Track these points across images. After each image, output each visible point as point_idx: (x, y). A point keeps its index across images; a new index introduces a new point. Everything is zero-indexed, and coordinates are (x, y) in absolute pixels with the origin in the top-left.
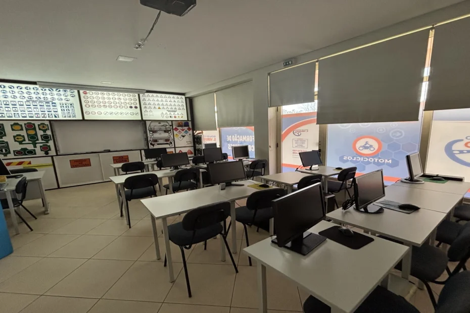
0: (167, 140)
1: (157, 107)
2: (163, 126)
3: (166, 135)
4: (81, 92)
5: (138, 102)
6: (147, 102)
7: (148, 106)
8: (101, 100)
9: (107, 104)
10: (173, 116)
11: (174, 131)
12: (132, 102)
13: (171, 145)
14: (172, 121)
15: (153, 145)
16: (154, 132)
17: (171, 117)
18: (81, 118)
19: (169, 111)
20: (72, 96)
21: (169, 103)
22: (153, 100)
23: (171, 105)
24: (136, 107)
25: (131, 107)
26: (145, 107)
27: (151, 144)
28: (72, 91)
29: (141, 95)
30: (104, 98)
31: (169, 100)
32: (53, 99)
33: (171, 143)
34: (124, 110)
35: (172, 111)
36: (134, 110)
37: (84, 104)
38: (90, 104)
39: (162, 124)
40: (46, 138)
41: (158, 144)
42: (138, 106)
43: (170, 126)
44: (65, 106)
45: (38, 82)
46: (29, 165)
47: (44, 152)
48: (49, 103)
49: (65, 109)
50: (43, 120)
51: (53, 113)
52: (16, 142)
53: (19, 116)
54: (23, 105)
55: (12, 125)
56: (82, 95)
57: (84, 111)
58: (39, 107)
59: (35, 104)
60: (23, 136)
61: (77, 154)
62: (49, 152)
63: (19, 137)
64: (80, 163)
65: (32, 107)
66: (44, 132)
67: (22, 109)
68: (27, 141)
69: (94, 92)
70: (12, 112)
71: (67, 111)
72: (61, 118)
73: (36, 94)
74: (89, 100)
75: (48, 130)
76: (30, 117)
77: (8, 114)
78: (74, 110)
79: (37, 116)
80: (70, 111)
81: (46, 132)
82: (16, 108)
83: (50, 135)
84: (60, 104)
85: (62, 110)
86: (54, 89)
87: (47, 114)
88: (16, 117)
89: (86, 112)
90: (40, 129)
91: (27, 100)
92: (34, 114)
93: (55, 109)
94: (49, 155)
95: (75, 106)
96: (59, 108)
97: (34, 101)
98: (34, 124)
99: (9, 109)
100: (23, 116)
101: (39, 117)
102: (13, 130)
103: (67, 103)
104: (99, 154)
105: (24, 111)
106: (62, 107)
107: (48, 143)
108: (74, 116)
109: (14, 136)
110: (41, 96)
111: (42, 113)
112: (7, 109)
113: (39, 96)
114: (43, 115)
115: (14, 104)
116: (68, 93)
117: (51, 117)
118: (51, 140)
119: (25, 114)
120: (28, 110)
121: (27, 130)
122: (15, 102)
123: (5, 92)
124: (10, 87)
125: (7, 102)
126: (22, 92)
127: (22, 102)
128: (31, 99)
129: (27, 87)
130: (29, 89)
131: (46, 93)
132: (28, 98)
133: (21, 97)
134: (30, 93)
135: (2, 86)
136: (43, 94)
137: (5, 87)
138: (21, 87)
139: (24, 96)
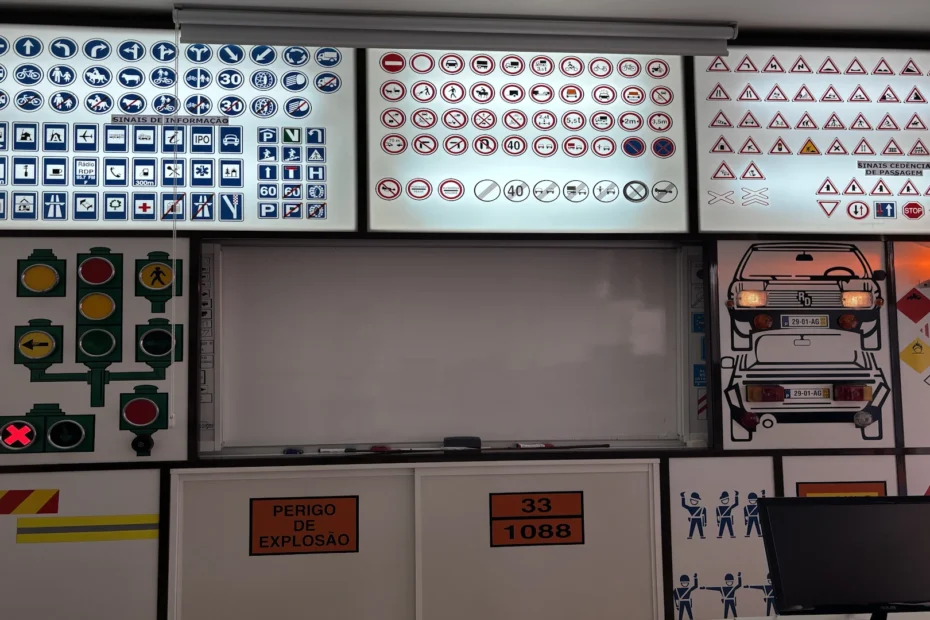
0: (845, 389)
1: (796, 139)
2: (825, 277)
3: (839, 349)
4: (375, 55)
5: (676, 110)
6: (736, 110)
7: (736, 137)
8: (469, 106)
9: (500, 132)
10: (901, 202)
11: (901, 316)
12: (646, 108)
13: (872, 430)
14: (890, 239)
15: (749, 422)
16: (764, 320)
17: (882, 210)
18: (349, 224)
19: (871, 168)
20: (326, 88)
21: (874, 111)
22: (777, 95)
23: (888, 124)
24: (663, 148)
25: (633, 147)
26: (722, 147)
27: (738, 415)
28: (327, 56)
29: (701, 63)
30: (485, 93)
31: (874, 87)
32: (232, 105)
33: (876, 413)
34: (591, 171)
35: (897, 170)
37: (376, 131)
38: (410, 132)
39: (821, 263)
40: (156, 342)
41: (783, 418)
42: (677, 135)
43: (877, 276)
44: (280, 145)
45: (181, 7)
46: (48, 519)
47: (133, 436)
48: (209, 131)
49: (280, 164)
50: (166, 234)
51: (217, 189)
52: (21, 366)
53: (63, 209)
54: (92, 147)
55: (21, 265)
56: (376, 75)
57: (373, 180)
58: (159, 155)
59: (146, 136)
60: (58, 333)
61: (293, 457)
62: (154, 436)
63: (38, 336)
64: (299, 526)
65: (130, 155)
66: (154, 311)
67: (85, 169)
68: (69, 364)
69: (437, 54)
70: (41, 188)
71: (286, 176)
72: (251, 222)
73: (160, 79)
74: (409, 105)
75: (179, 293)
76: (109, 216)
77: (19, 199)
78: (320, 172)
79: (139, 211)
80: (304, 182)
81: (163, 310)
82: (62, 161)
83: (180, 327)
84: (261, 138)
85: (262, 175)
86: (247, 49)
87: (188, 199)
88: (51, 214)
89: (381, 184)
90: (140, 290)
91: (114, 118)
92: (130, 198)
93: (231, 167)
94: (156, 456)
95: (328, 147)
96: (249, 157)
97: (144, 119)
98: (118, 259)
99: (31, 167)
100: (81, 209)
101: (151, 217)
102: (22, 292)
103: (292, 130)
104: (413, 469)
105: (93, 182)
106: (267, 153)
107: (162, 377)
108: (317, 211)
109: (20, 331)
110: (183, 91)
111: (169, 190)
112: (20, 168)
113: (170, 91)
114: (168, 203)
115: (56, 140)
116: (310, 70)
117: (207, 214)
118: (179, 358)
119: (90, 201)
120: (110, 177)
121: (82, 291)
122: (61, 131)
123: (32, 75)
124: (58, 45)
125: (31, 131)
126: (102, 71)
127: (91, 132)
128: (134, 109)
129: (129, 45)
130: (135, 52)
131: (204, 73)
132: (124, 106)
133: (93, 103)
134: (136, 78)
135: (28, 45)
136: (193, 78)
137: (36, 48)
138: (103, 47)
139: (104, 98)
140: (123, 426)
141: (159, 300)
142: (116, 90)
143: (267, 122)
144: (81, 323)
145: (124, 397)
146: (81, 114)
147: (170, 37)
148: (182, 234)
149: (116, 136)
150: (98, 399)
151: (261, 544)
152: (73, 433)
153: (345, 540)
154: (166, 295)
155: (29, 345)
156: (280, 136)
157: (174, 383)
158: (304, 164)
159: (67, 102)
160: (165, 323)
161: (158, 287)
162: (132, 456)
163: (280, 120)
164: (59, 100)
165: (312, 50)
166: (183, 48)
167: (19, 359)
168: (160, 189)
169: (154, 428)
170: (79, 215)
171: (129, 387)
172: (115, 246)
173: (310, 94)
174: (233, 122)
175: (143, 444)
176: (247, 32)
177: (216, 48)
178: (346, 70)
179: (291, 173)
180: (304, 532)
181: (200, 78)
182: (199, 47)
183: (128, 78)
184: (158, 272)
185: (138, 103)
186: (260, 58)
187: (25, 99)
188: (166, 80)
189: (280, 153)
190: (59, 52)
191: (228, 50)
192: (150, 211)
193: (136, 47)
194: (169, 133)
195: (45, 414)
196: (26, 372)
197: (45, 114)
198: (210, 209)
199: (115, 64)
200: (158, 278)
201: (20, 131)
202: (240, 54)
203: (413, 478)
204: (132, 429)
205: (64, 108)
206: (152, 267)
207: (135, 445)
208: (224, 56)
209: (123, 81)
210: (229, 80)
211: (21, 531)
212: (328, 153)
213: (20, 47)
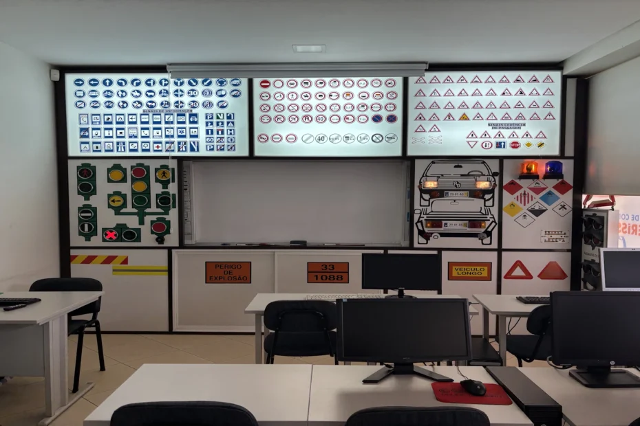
0: (474, 223)
1: (457, 113)
2: (468, 175)
3: (474, 206)
4: (257, 82)
5: (399, 102)
6: (428, 101)
7: (427, 113)
8: (300, 102)
9: (314, 113)
10: (509, 141)
11: (505, 192)
12: (384, 101)
13: (487, 240)
14: (501, 159)
15: (427, 236)
16: (437, 194)
17: (499, 145)
18: (246, 153)
19: (494, 126)
20: (234, 96)
21: (498, 100)
22: (449, 93)
23: (505, 105)
24: (392, 119)
25: (377, 119)
26: (420, 118)
27: (421, 233)
28: (235, 82)
29: (412, 80)
30: (307, 96)
31: (499, 89)
32: (194, 104)
33: (489, 234)
34: (356, 129)
35: (508, 127)
36: (384, 128)
37: (257, 114)
38: (272, 114)
39: (466, 168)
40: (164, 200)
41: (443, 235)
42: (398, 113)
43: (494, 174)
44: (215, 120)
45: (170, 64)
46: (124, 267)
47: (156, 236)
48: (184, 115)
49: (215, 128)
50: (167, 158)
51: (188, 139)
52: (111, 209)
53: (124, 148)
54: (135, 123)
55: (109, 170)
56: (257, 89)
57: (256, 134)
58: (163, 125)
59: (157, 118)
60: (124, 197)
61: (225, 246)
62: (165, 237)
63: (117, 198)
64: (226, 273)
65: (151, 126)
66: (163, 188)
67: (133, 132)
68: (129, 209)
69: (285, 80)
70: (115, 140)
71: (218, 133)
72: (203, 152)
73: (162, 94)
74: (272, 102)
75: (173, 181)
76: (143, 150)
77: (106, 144)
78: (232, 132)
79: (156, 149)
80: (225, 136)
81: (167, 188)
82: (123, 129)
83: (174, 195)
84: (207, 118)
85: (207, 133)
86: (200, 80)
87: (176, 144)
88: (119, 150)
89: (260, 136)
90: (157, 180)
91: (144, 111)
92: (152, 143)
93: (194, 130)
94: (166, 244)
95: (236, 121)
96: (202, 126)
97: (156, 111)
98: (148, 168)
99: (111, 131)
100: (131, 148)
101: (161, 151)
102: (109, 181)
103: (220, 114)
104: (274, 252)
105: (136, 137)
106: (209, 124)
107: (168, 214)
108: (231, 148)
109: (109, 196)
110: (172, 99)
111: (168, 140)
112: (107, 132)
113: (166, 99)
114: (168, 145)
115: (120, 120)
116: (228, 88)
117: (184, 149)
118: (174, 207)
119: (135, 144)
120: (143, 135)
121: (133, 180)
122: (122, 117)
123: (110, 94)
124: (120, 81)
125: (110, 117)
126: (138, 91)
127: (134, 117)
128: (152, 107)
129: (149, 80)
130: (152, 83)
131: (181, 91)
132: (148, 106)
133: (135, 104)
134: (152, 94)
135: (108, 82)
136: (176, 93)
137: (111, 83)
138: (138, 81)
139: (140, 102)
140: (152, 233)
141: (165, 184)
142: (144, 99)
143: (209, 111)
144: (134, 193)
145: (152, 222)
146: (130, 109)
147: (166, 76)
148: (174, 158)
149: (145, 118)
150: (142, 222)
151: (210, 279)
152: (133, 235)
153: (247, 279)
154: (168, 182)
155: (113, 201)
156: (215, 117)
157: (173, 216)
158: (225, 128)
159: (124, 105)
160: (168, 193)
161: (164, 179)
162: (156, 244)
163: (215, 110)
164: (121, 104)
165: (229, 80)
166: (172, 81)
167: (110, 206)
168: (164, 140)
169: (165, 234)
170: (131, 150)
171: (154, 218)
172: (146, 162)
173: (228, 99)
174: (194, 111)
175: (160, 240)
176: (200, 73)
177: (186, 80)
178: (244, 88)
179: (220, 132)
180: (228, 275)
181: (180, 93)
182: (179, 80)
183: (149, 94)
184: (164, 173)
185: (154, 104)
186: (205, 83)
187: (107, 104)
188: (165, 94)
189: (215, 124)
190: (120, 84)
191: (191, 81)
192: (160, 149)
193: (152, 81)
194: (167, 117)
195: (121, 227)
196: (112, 211)
197: (115, 110)
198: (186, 147)
199: (143, 88)
200: (164, 175)
201: (106, 117)
202: (197, 82)
203: (274, 255)
204: (156, 234)
205: (123, 107)
206: (162, 171)
207: (157, 240)
208: (190, 83)
209: (147, 95)
210: (192, 93)
211: (114, 270)
212: (236, 124)
213: (104, 83)
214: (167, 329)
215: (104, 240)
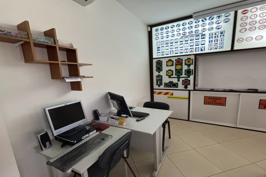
4: (240, 12)
18: (229, 49)
20: (225, 22)
28: (227, 15)
32: (204, 30)
37: (238, 28)
38: (248, 27)
40: (188, 72)
44: (214, 36)
45: (194, 14)
46: (172, 96)
48: (199, 36)
49: (213, 39)
50: (191, 55)
51: (200, 46)
52: (167, 76)
53: (173, 53)
55: (167, 62)
57: (236, 39)
58: (189, 42)
59: (187, 39)
60: (172, 71)
61: (212, 90)
62: (188, 86)
63: (170, 72)
64: (214, 101)
65: (184, 42)
66: (188, 67)
67: (177, 46)
68: (174, 76)
69: (259, 7)
70: (169, 50)
72: (207, 51)
74: (249, 20)
75: (193, 64)
76: (180, 53)
77: (166, 52)
78: (223, 40)
79: (186, 52)
80: (219, 42)
82: (173, 45)
83: (193, 70)
85: (209, 42)
86: (208, 18)
87: (194, 49)
88: (171, 54)
90: (186, 64)
91: (181, 37)
92: (184, 50)
93: (203, 42)
94: (188, 89)
95: (225, 34)
96: (207, 39)
97: (187, 36)
98: (182, 60)
99: (168, 47)
100: (176, 52)
101: (188, 52)
102: (167, 66)
103: (217, 32)
104: (240, 94)
105: (177, 48)
106: (211, 38)
107: (189, 77)
108: (221, 47)
109: (167, 71)
110: (194, 29)
111: (191, 47)
112: (166, 47)
113: (191, 30)
114: (191, 50)
115: (172, 42)
116: (223, 18)
118: (192, 74)
119: (177, 51)
120: (181, 47)
121: (176, 65)
122: (172, 41)
123: (168, 32)
124: (172, 26)
125: (168, 41)
126: (179, 29)
127: (177, 40)
128: (185, 34)
129: (184, 23)
130: (185, 24)
131: (198, 25)
132: (183, 34)
133: (178, 35)
134: (185, 29)
136: (196, 27)
137: (168, 28)
138: (179, 25)
142: (181, 32)
143: (211, 32)
144: (176, 70)
145: (183, 80)
146: (176, 37)
147: (192, 20)
148: (193, 55)
149: (181, 40)
150: (179, 81)
151: (206, 103)
152: (175, 85)
154: (191, 64)
155: (168, 73)
156: (214, 34)
157: (191, 78)
158: (219, 38)
160: (190, 69)
161: (189, 63)
162: (184, 89)
163: (214, 31)
165: (223, 14)
166: (194, 21)
168: (189, 47)
169: (188, 85)
170: (176, 53)
172: (181, 58)
173: (222, 24)
174: (204, 33)
176: (208, 14)
177: (201, 20)
178: (232, 17)
179: (216, 41)
181: (197, 26)
182: (197, 20)
183: (183, 29)
184: (189, 61)
185: (185, 33)
186: (210, 19)
187: (167, 36)
188: (191, 28)
193: (185, 23)
194: (191, 38)
195: (171, 82)
196: (168, 77)
197: (170, 38)
199: (181, 27)
200: (189, 62)
202: (206, 19)
204: (184, 85)
205: (173, 37)
207: (185, 87)
208: (203, 21)
209: (183, 30)
210: (203, 25)
211: (168, 97)
212: (225, 36)
213: (166, 28)
214: (187, 119)
215: (165, 87)
